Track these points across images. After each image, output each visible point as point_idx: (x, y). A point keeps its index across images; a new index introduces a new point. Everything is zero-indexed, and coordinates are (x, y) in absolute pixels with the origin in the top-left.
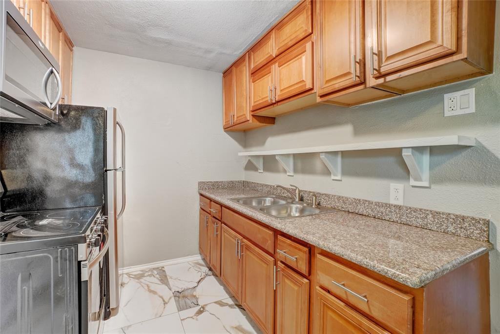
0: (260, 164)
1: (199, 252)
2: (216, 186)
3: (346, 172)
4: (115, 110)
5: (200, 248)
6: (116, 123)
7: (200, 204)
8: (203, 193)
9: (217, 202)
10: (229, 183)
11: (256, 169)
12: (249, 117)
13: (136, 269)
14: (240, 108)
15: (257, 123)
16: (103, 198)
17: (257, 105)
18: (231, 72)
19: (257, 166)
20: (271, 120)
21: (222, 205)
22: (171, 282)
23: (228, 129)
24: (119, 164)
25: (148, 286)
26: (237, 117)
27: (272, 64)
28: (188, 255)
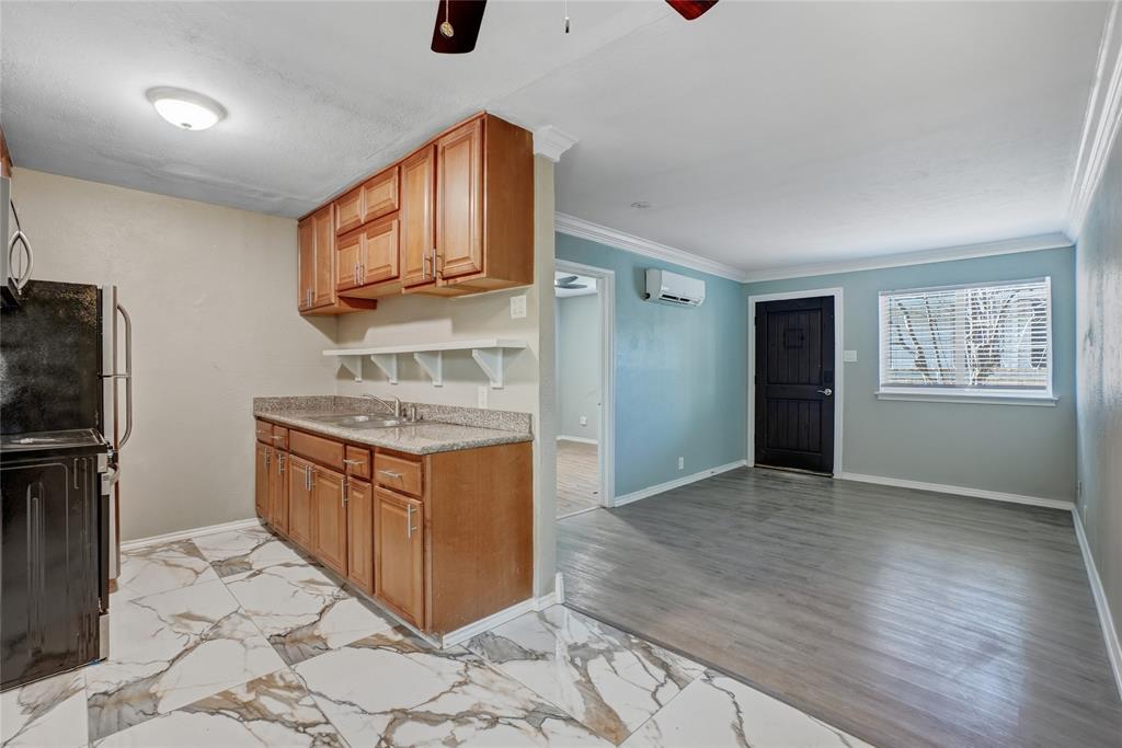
0: (357, 370)
1: (255, 513)
2: (286, 404)
3: (447, 376)
4: (115, 288)
5: (258, 505)
6: (117, 308)
7: (257, 434)
8: (263, 414)
9: (282, 425)
10: (308, 399)
11: (351, 376)
12: (333, 299)
13: (141, 544)
14: (322, 282)
15: (346, 307)
16: (96, 416)
17: (347, 283)
18: (310, 223)
19: (352, 371)
20: (371, 304)
21: (289, 428)
22: (205, 553)
23: (306, 312)
24: (121, 369)
25: (164, 561)
26: (319, 297)
27: (360, 232)
28: (236, 519)
